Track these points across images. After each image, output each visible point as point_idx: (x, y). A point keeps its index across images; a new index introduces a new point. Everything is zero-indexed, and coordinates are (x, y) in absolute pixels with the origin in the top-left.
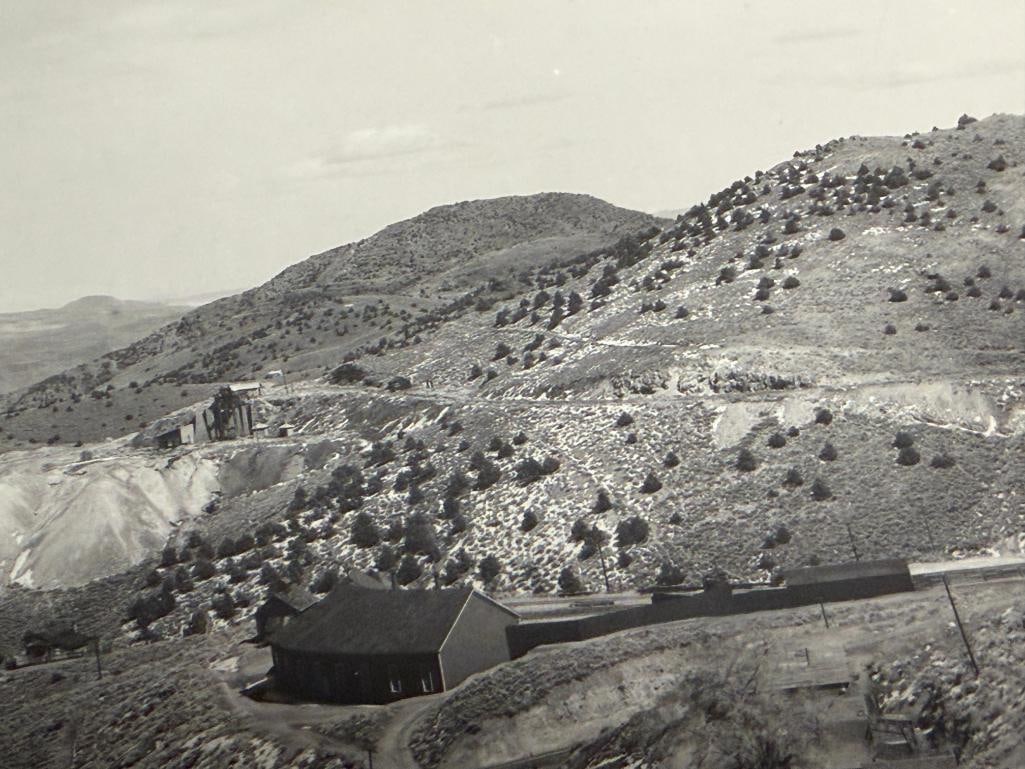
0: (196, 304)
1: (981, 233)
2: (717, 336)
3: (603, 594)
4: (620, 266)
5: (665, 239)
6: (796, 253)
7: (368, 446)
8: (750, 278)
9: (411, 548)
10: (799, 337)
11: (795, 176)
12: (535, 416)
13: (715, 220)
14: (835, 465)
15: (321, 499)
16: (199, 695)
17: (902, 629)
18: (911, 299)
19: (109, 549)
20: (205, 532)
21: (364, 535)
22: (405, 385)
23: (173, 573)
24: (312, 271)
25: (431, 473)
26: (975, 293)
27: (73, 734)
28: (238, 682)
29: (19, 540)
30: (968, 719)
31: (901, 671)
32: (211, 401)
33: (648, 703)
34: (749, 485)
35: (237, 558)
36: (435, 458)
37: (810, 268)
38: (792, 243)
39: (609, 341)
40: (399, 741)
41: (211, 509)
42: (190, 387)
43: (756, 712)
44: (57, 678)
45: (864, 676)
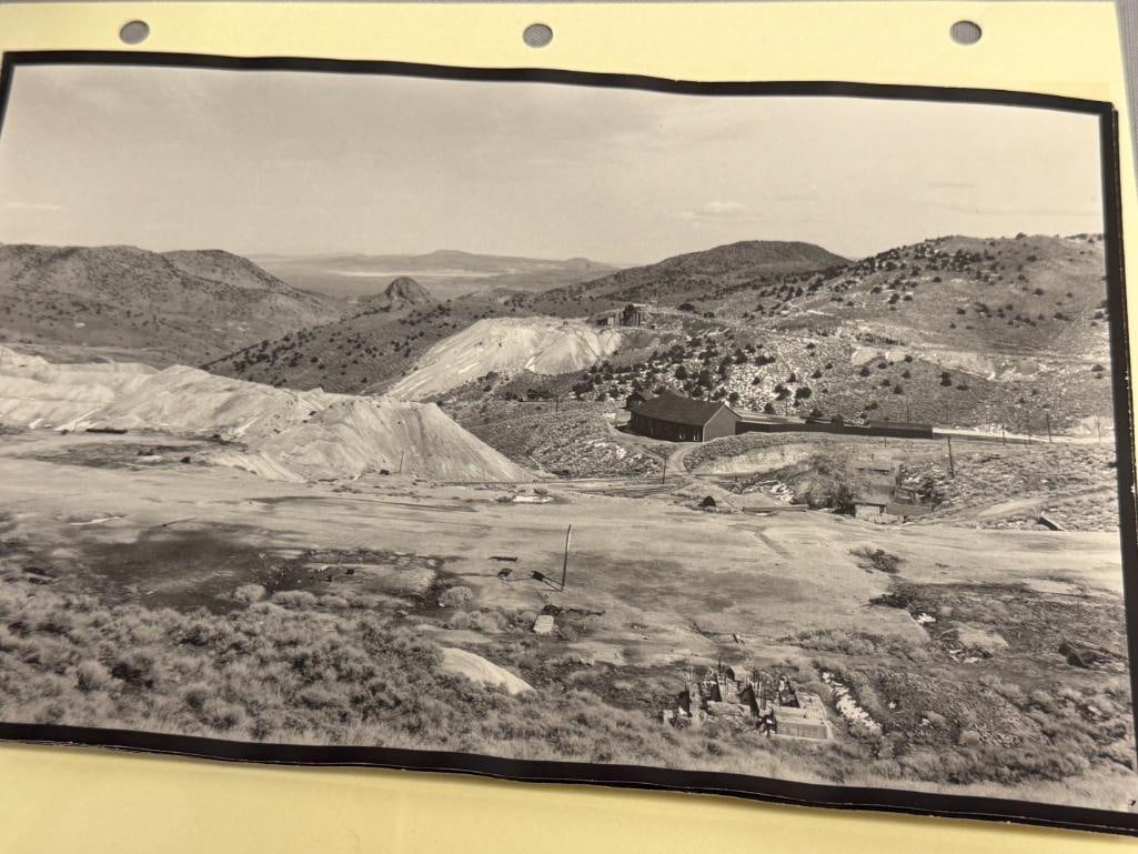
0: (624, 268)
1: (1014, 289)
2: (866, 316)
3: (783, 416)
4: (826, 278)
5: (850, 269)
6: (914, 285)
7: (689, 339)
8: (887, 292)
9: (700, 383)
10: (906, 322)
11: (923, 250)
12: (769, 338)
13: (877, 265)
14: (908, 380)
15: (665, 356)
16: (596, 425)
17: (922, 453)
18: (968, 315)
19: (569, 362)
20: (611, 362)
21: (681, 374)
22: (712, 315)
23: (594, 376)
24: (680, 260)
25: (716, 354)
26: (1002, 316)
27: (542, 430)
28: (614, 423)
29: (532, 352)
30: (943, 495)
31: (916, 470)
32: (623, 309)
33: (794, 463)
34: (864, 382)
35: (623, 375)
36: (719, 348)
37: (921, 292)
38: (914, 280)
39: (812, 311)
40: (679, 457)
41: (615, 353)
42: (615, 302)
43: (842, 474)
44: (539, 408)
45: (897, 470)
